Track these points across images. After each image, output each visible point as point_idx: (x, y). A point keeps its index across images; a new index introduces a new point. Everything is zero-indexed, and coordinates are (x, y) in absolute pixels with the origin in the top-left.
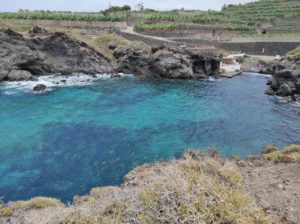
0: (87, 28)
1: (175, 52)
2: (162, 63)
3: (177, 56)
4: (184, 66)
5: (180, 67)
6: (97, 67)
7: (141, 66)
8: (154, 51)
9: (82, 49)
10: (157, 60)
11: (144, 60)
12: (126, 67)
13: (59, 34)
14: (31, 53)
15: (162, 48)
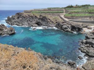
0: (52, 15)
1: (68, 24)
2: (63, 26)
3: (67, 25)
4: (68, 28)
5: (67, 28)
6: (50, 25)
7: (59, 26)
8: (63, 23)
9: (49, 20)
10: (63, 25)
11: (60, 25)
12: (56, 26)
13: (44, 17)
14: (38, 21)
15: (65, 22)
